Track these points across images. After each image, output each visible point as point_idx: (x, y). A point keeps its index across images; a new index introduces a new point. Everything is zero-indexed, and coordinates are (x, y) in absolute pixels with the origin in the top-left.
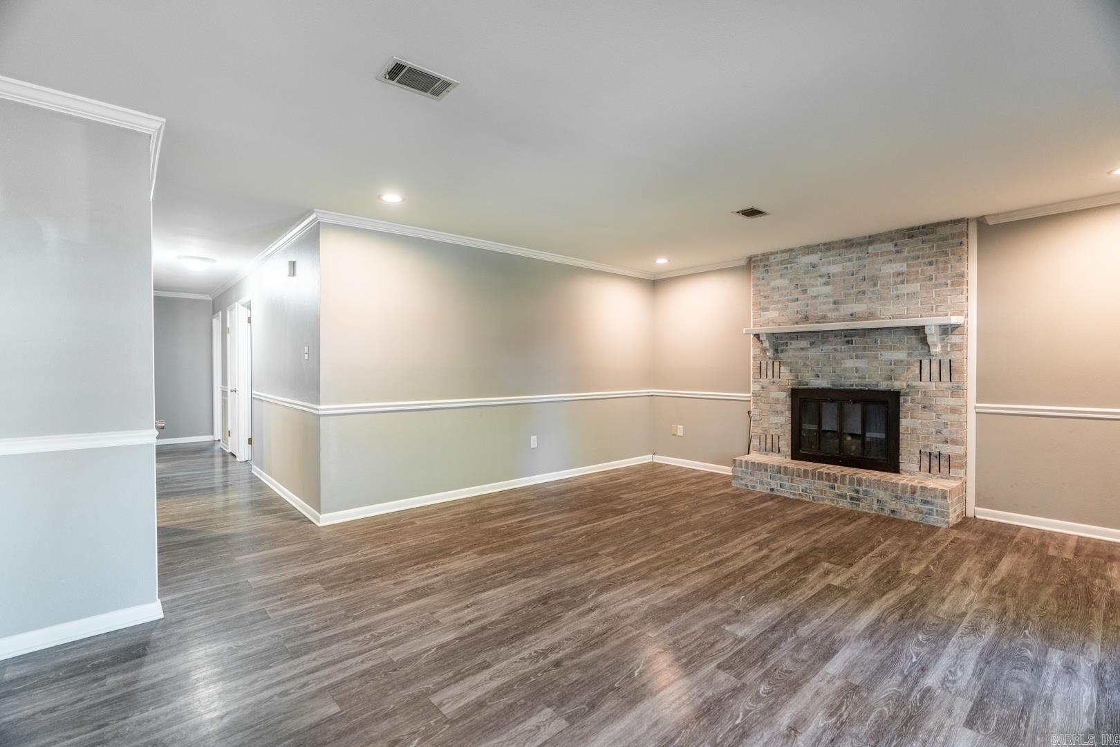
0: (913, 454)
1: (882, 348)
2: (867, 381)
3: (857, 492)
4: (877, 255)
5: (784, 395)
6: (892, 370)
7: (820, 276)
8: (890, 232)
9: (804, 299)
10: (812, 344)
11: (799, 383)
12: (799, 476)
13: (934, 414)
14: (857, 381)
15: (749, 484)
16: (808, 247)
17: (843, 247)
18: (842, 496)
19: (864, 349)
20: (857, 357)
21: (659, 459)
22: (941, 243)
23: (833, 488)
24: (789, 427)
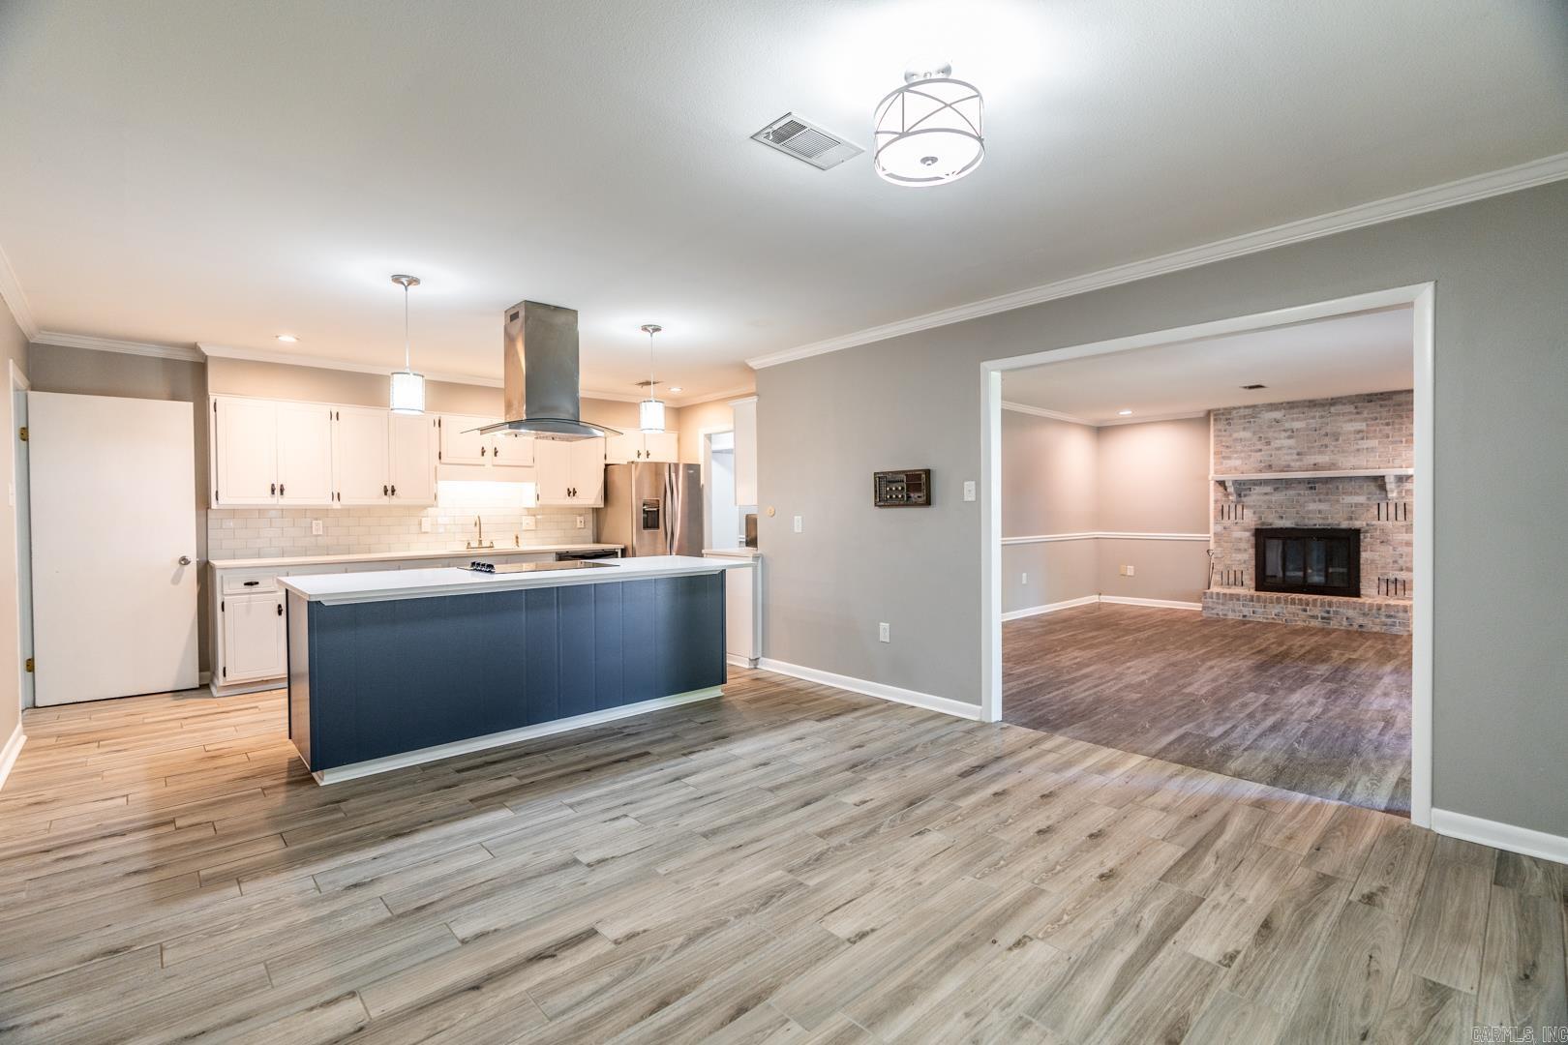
0: (1373, 581)
1: (1343, 493)
2: (1330, 521)
3: (1328, 612)
4: (1338, 415)
5: (1247, 534)
6: (1352, 512)
7: (1284, 430)
8: (1350, 396)
9: (1268, 450)
10: (1276, 489)
11: (1263, 524)
12: (1272, 603)
13: (1391, 548)
14: (1321, 522)
15: (1221, 613)
16: (1271, 404)
17: (1306, 407)
18: (1313, 617)
19: (1327, 494)
20: (1320, 501)
21: (1106, 599)
22: (1397, 408)
23: (1305, 610)
24: (1253, 563)
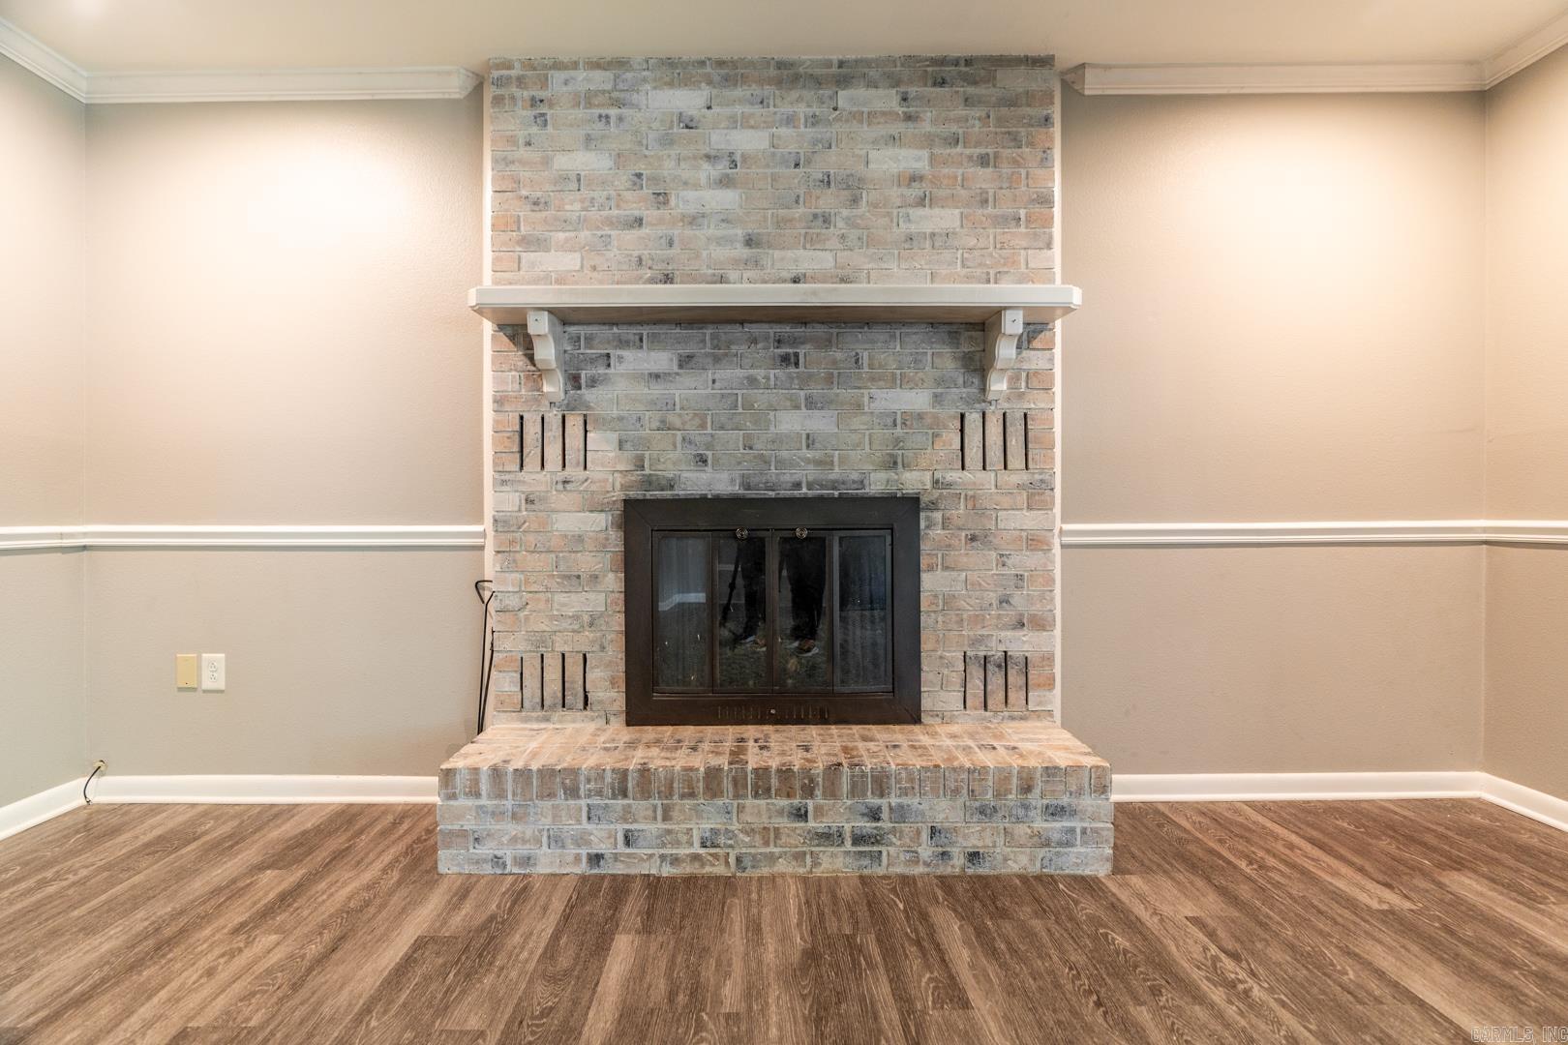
0: (950, 665)
1: (873, 379)
2: (836, 474)
3: (874, 815)
4: (857, 117)
5: (600, 522)
6: (897, 441)
7: (708, 157)
8: (891, 61)
9: (661, 221)
10: (685, 361)
11: (648, 482)
12: (692, 795)
13: (994, 554)
14: (811, 473)
15: (508, 854)
16: (669, 63)
17: (770, 81)
18: (827, 837)
19: (829, 380)
20: (811, 404)
21: (114, 790)
22: (1004, 110)
23: (801, 815)
24: (618, 622)
